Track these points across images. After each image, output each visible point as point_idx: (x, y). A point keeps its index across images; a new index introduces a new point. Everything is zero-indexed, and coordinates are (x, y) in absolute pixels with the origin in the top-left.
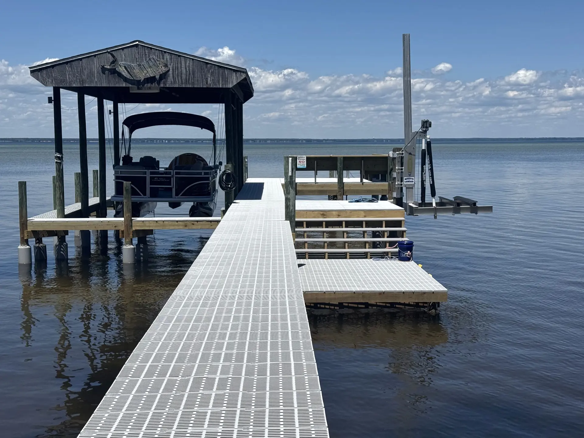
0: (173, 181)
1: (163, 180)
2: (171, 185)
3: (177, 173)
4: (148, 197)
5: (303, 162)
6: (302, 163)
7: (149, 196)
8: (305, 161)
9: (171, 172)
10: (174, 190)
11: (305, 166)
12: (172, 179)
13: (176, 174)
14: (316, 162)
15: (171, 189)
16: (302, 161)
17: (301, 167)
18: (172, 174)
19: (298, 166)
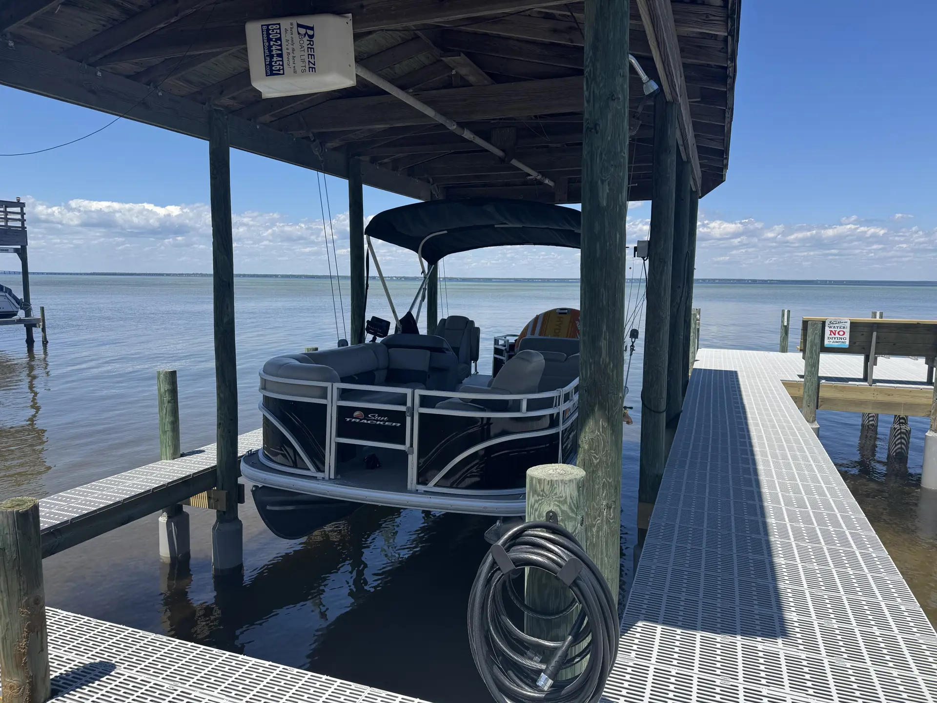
0: (412, 429)
1: (380, 421)
2: (404, 443)
3: (426, 401)
4: (330, 479)
5: (841, 333)
6: (837, 335)
7: (332, 476)
8: (847, 330)
9: (406, 395)
10: (413, 461)
11: (847, 343)
12: (408, 419)
13: (422, 405)
14: (875, 334)
15: (404, 455)
16: (839, 330)
17: (836, 345)
18: (409, 404)
19: (827, 343)
